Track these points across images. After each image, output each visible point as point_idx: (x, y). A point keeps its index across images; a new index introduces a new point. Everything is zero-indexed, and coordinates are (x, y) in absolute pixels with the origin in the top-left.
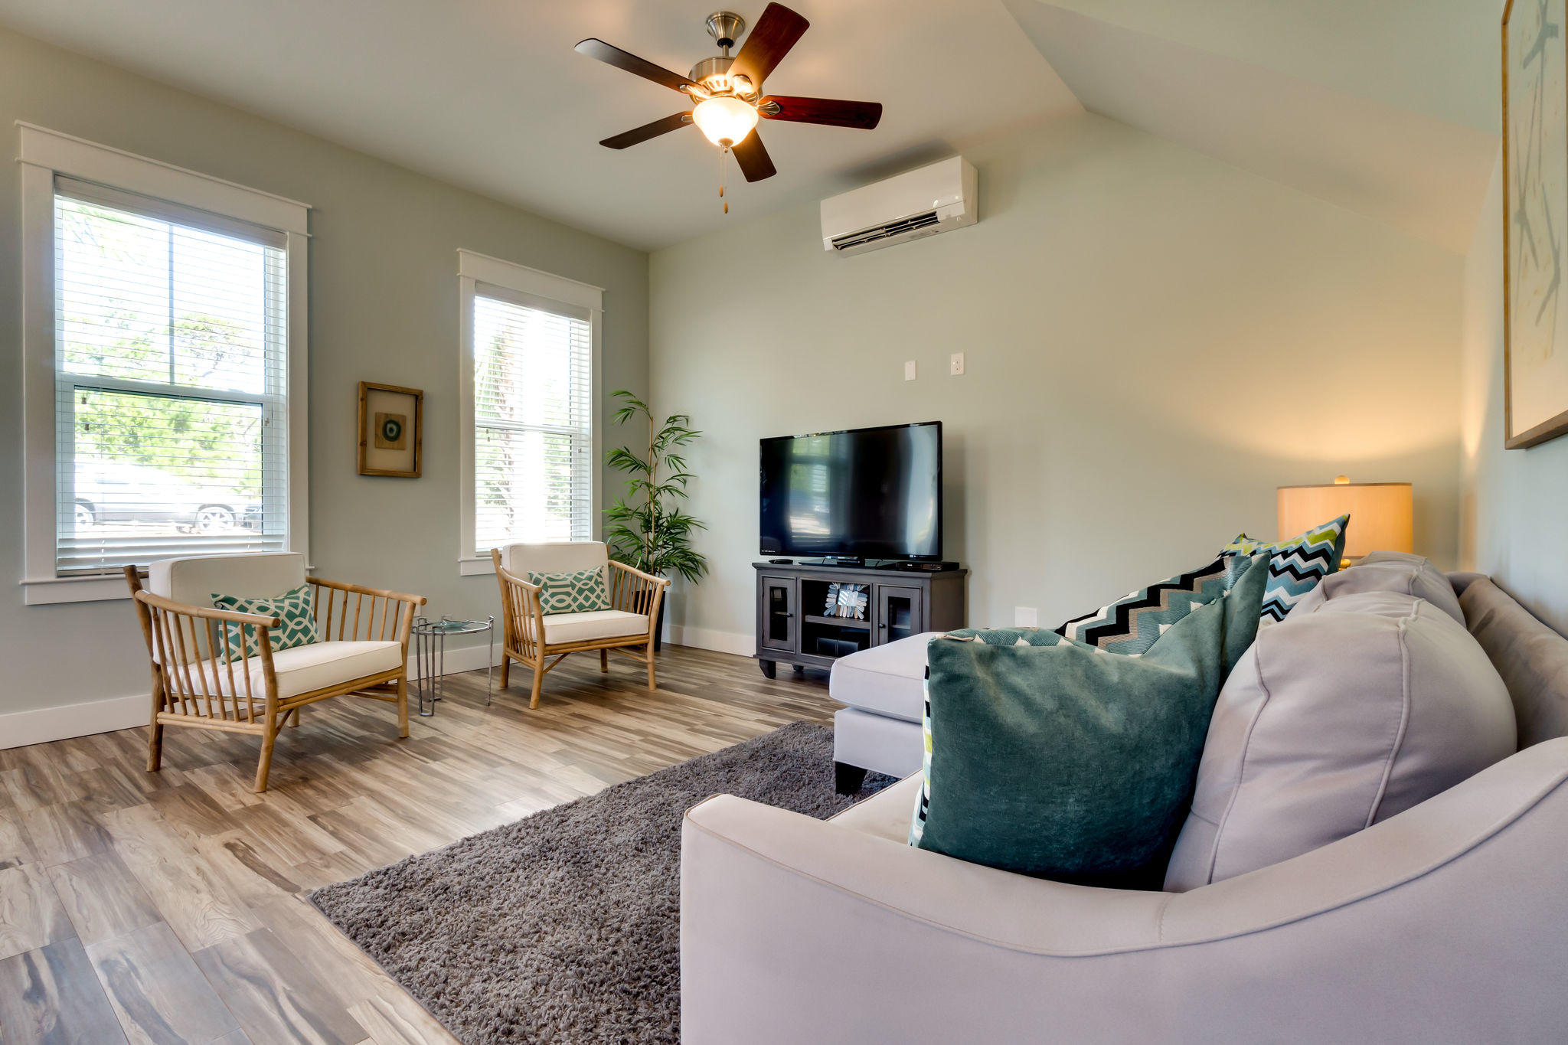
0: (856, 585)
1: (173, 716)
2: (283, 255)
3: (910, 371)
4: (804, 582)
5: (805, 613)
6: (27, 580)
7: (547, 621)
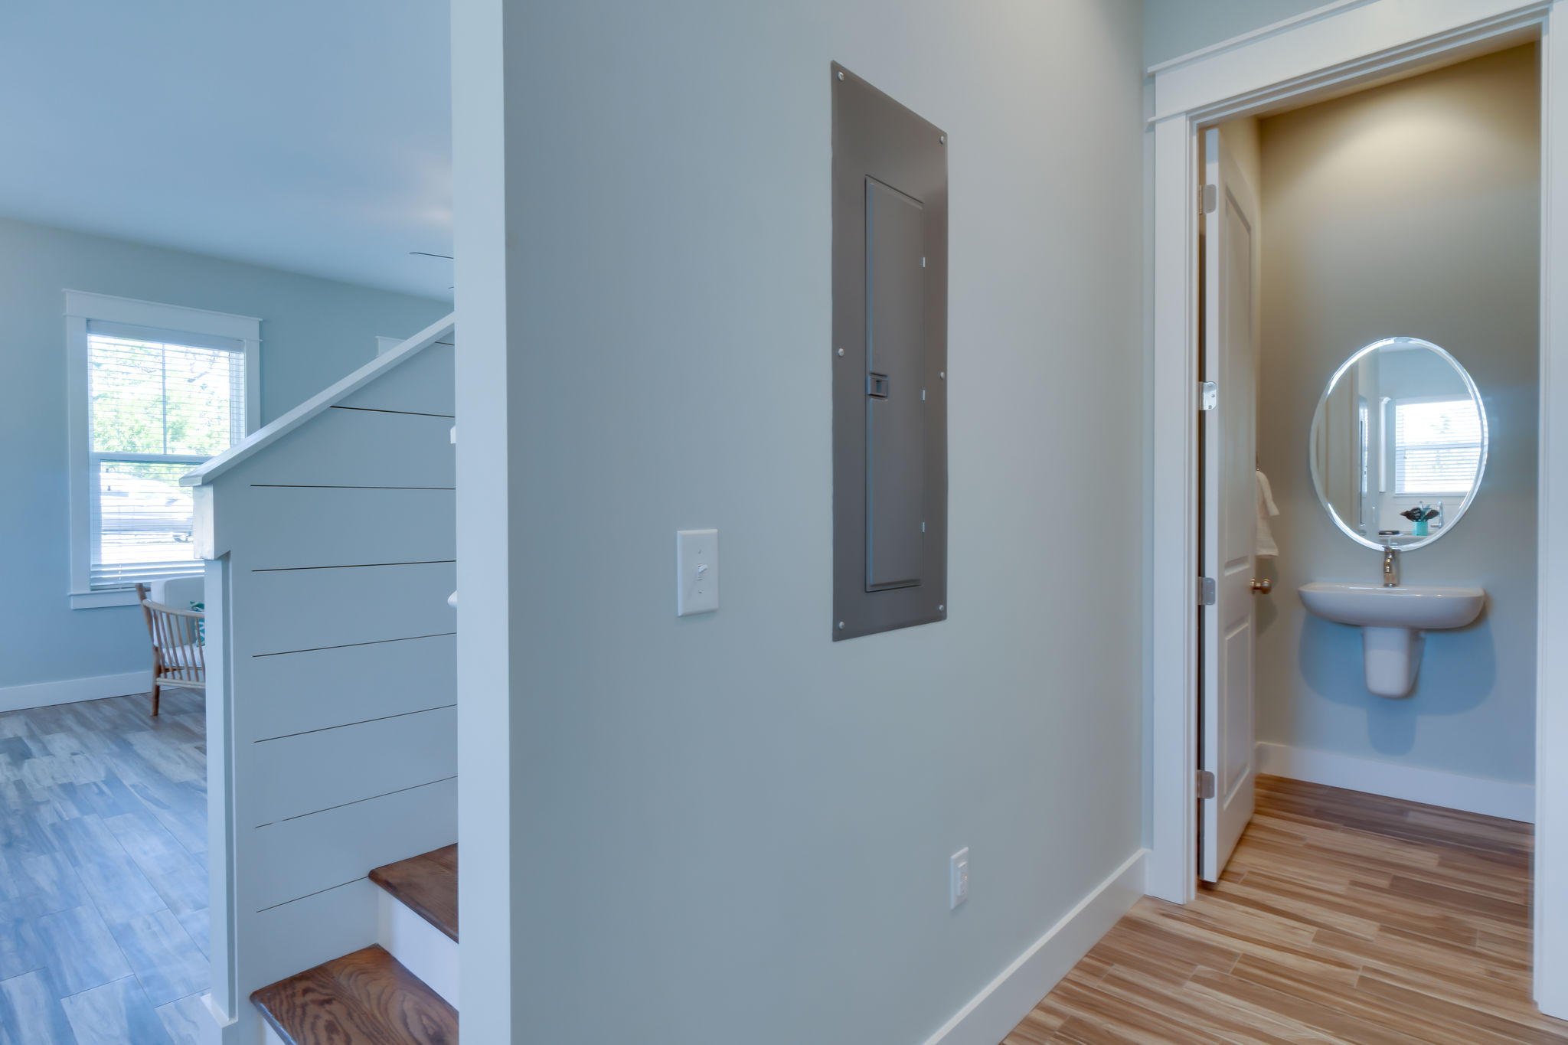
2: (242, 356)
6: (72, 593)
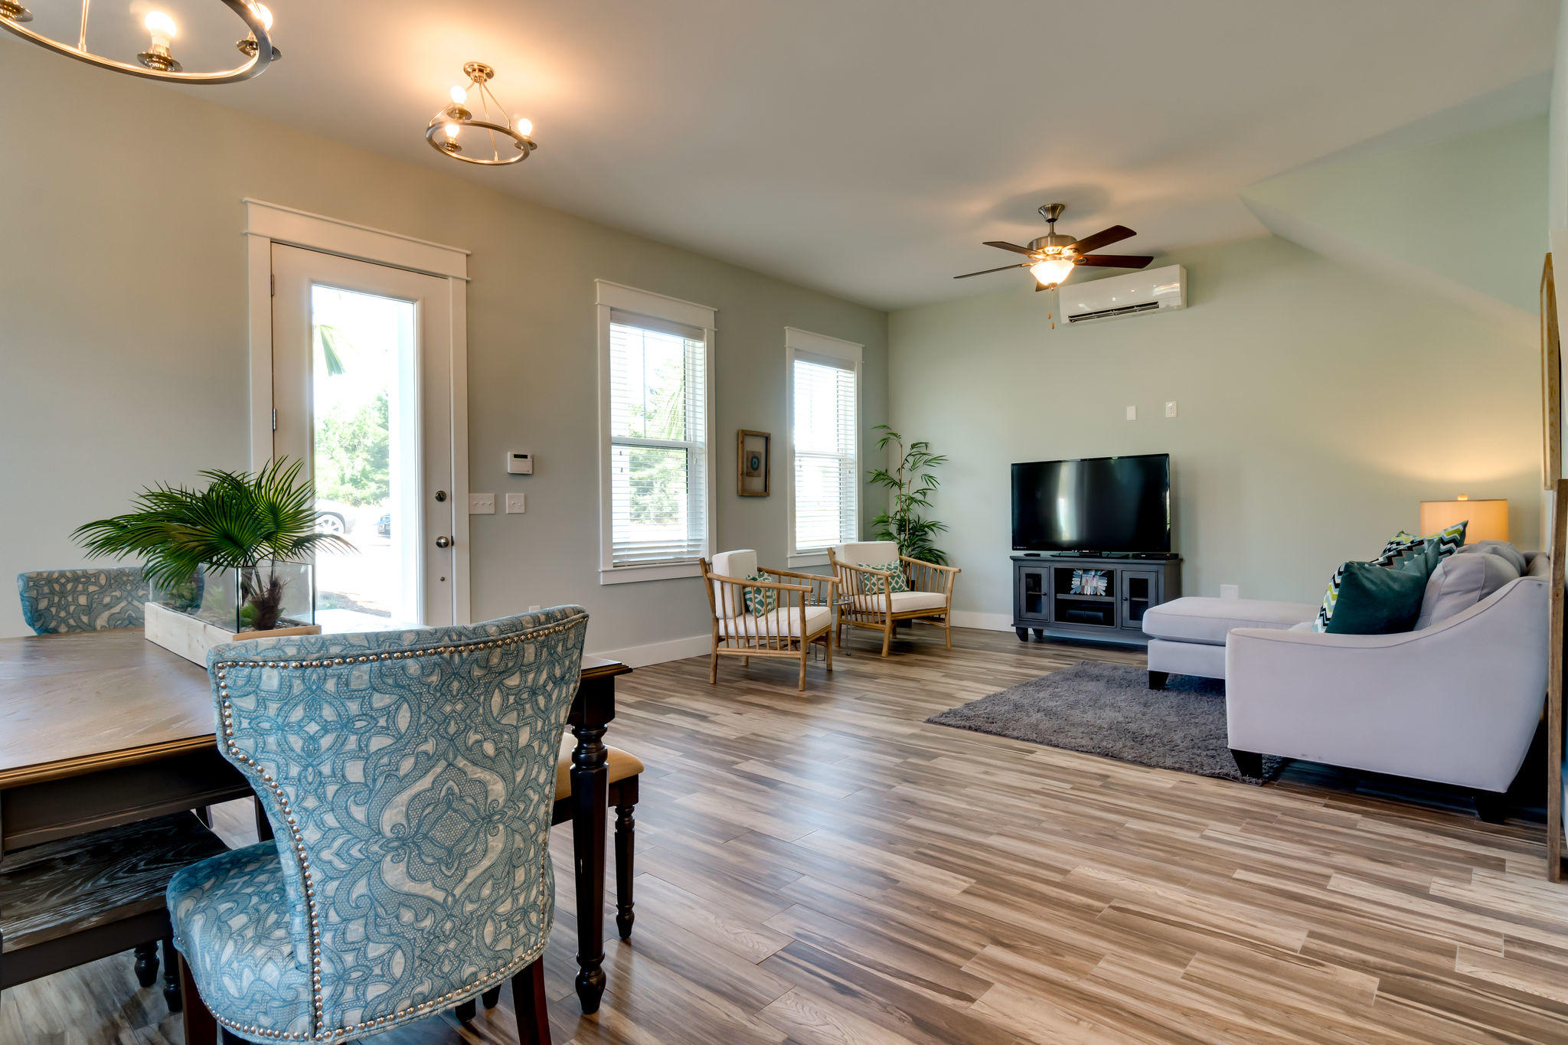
0: (1097, 571)
1: (728, 649)
2: (704, 345)
3: (1131, 413)
4: (1055, 569)
5: (1056, 592)
6: (602, 569)
7: (894, 596)
